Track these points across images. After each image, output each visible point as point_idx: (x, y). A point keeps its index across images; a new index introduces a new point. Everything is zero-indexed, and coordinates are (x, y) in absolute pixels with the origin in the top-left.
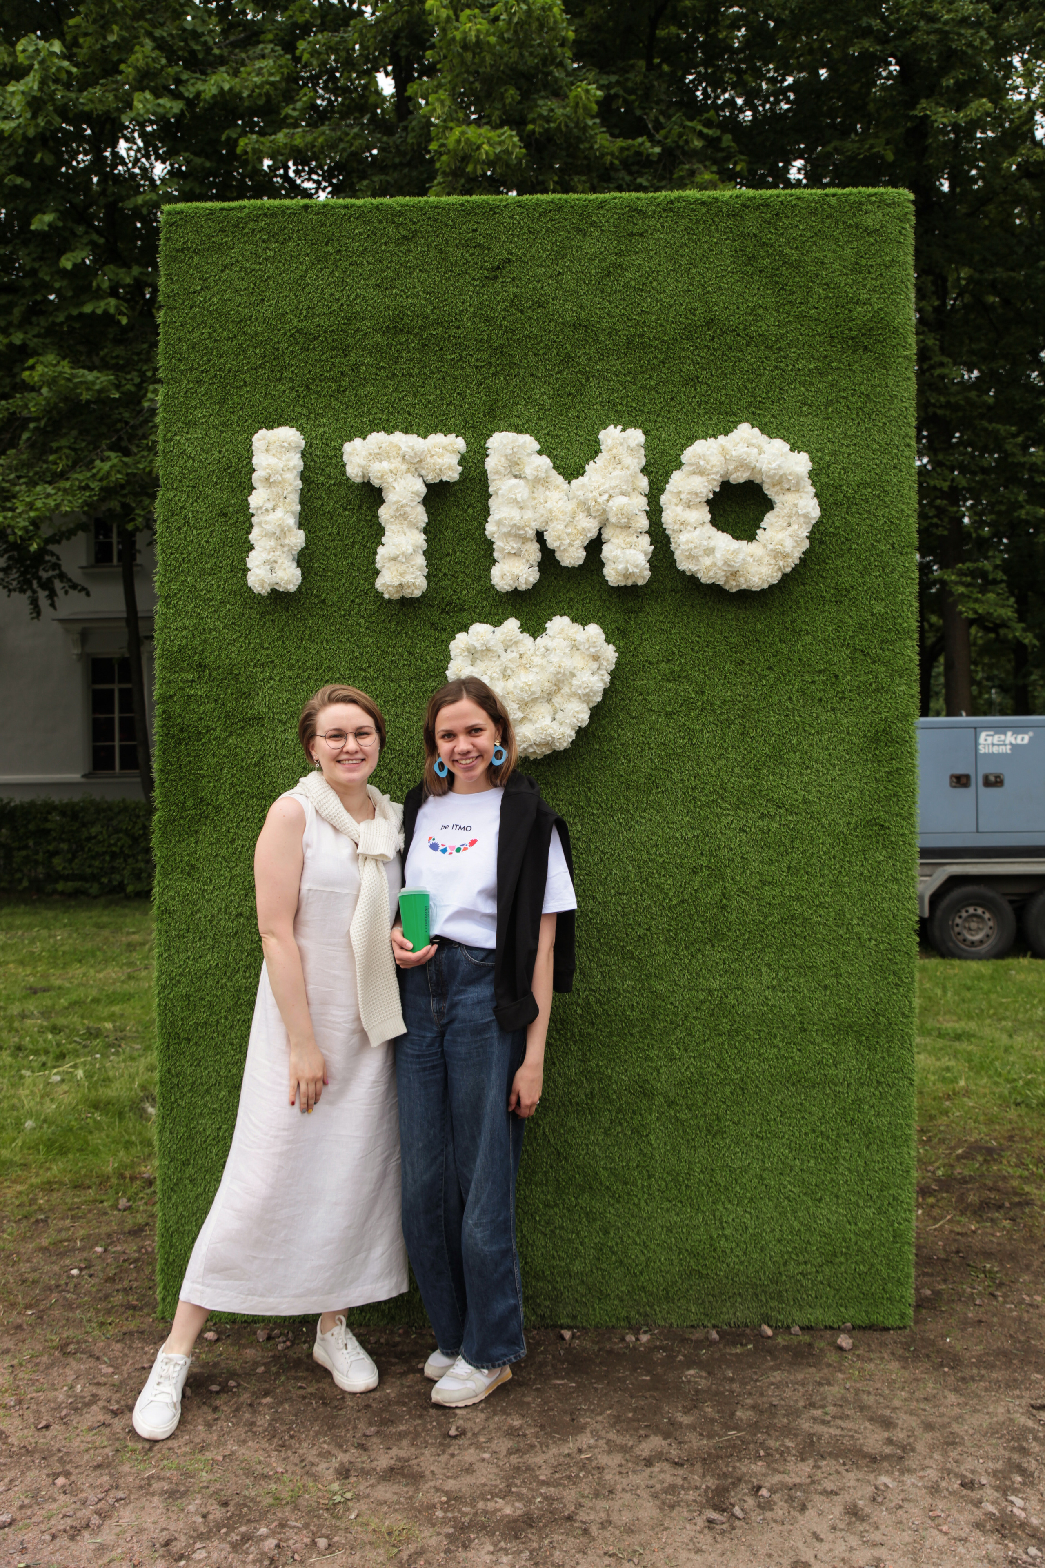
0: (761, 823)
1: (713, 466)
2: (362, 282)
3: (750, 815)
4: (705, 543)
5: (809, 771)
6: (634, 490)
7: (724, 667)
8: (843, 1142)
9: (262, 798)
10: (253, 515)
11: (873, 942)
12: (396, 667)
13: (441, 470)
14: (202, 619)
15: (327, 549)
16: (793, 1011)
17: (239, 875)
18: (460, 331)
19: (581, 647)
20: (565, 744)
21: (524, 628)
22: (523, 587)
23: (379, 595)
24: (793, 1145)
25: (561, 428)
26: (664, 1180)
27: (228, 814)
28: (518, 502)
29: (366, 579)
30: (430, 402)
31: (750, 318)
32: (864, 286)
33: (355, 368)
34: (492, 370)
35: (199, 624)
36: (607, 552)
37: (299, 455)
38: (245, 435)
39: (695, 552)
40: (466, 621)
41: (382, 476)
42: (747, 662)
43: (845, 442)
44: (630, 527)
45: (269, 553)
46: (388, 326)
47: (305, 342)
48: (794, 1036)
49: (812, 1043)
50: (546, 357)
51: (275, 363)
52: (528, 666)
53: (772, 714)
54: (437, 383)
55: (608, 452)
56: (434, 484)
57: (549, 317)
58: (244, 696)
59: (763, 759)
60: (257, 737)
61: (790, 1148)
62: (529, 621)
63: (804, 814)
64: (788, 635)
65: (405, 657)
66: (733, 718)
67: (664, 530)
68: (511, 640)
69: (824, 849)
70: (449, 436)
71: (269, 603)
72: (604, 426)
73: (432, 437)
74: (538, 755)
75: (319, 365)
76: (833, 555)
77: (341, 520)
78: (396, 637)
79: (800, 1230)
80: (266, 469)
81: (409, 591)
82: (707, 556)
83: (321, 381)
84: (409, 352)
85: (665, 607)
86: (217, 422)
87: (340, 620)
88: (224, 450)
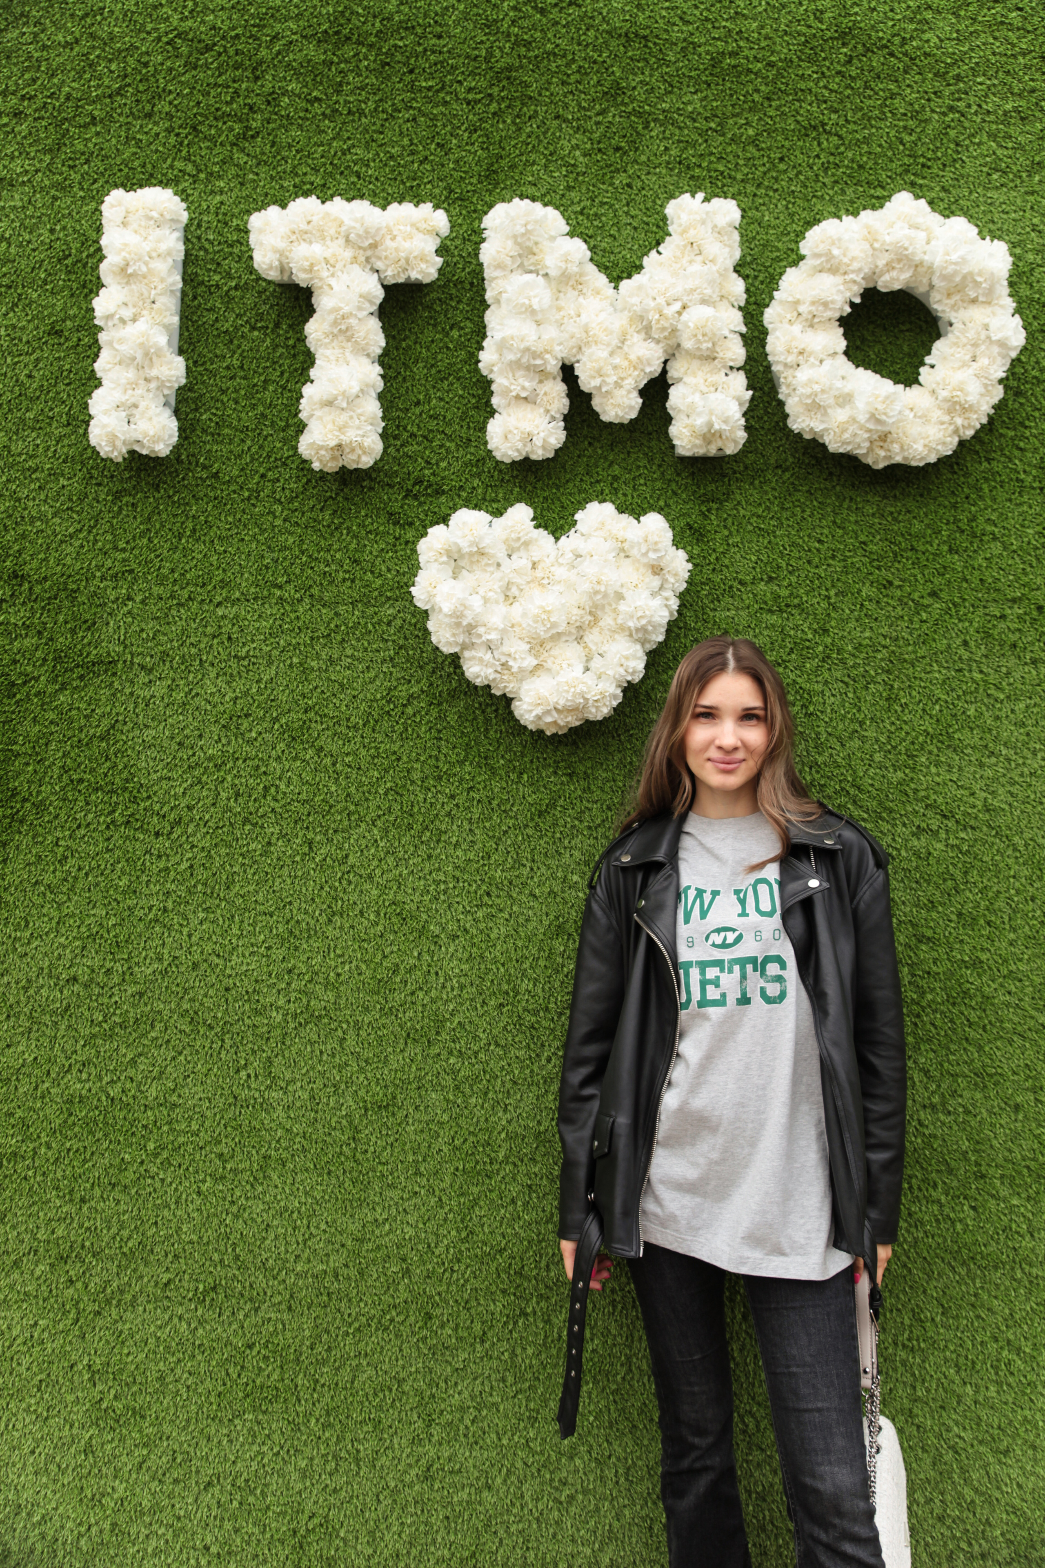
0: (916, 843)
1: (853, 259)
3: (900, 829)
4: (839, 384)
5: (993, 760)
6: (723, 298)
7: (860, 590)
9: (113, 792)
10: (100, 329)
12: (331, 582)
13: (407, 260)
14: (19, 500)
15: (223, 392)
16: (965, 1145)
17: (73, 915)
18: (442, 42)
19: (634, 552)
20: (603, 711)
21: (541, 521)
22: (538, 455)
23: (304, 464)
24: (962, 1360)
25: (602, 204)
26: (753, 1416)
27: (57, 817)
28: (533, 312)
29: (285, 441)
30: (392, 157)
31: (913, 26)
33: (272, 99)
34: (494, 107)
35: (15, 508)
36: (677, 398)
37: (179, 234)
38: (93, 205)
39: (821, 399)
40: (444, 510)
41: (312, 265)
42: (897, 583)
44: (714, 359)
45: (125, 391)
46: (326, 32)
47: (190, 55)
48: (965, 1185)
49: (993, 1196)
50: (581, 87)
51: (141, 88)
52: (545, 581)
53: (936, 668)
54: (405, 127)
55: (682, 234)
56: (396, 285)
57: (587, 21)
58: (85, 626)
59: (921, 739)
60: (105, 693)
61: (956, 1365)
62: (549, 509)
63: (985, 829)
64: (962, 541)
65: (346, 567)
66: (872, 673)
67: (768, 367)
68: (519, 539)
69: (1017, 884)
70: (422, 205)
71: (127, 475)
72: (672, 196)
73: (394, 208)
74: (561, 727)
75: (213, 93)
76: (1037, 414)
77: (245, 345)
78: (332, 534)
79: (972, 1501)
80: (124, 254)
81: (354, 457)
82: (841, 406)
83: (216, 119)
84: (359, 75)
85: (766, 493)
86: (47, 183)
87: (242, 505)
88: (58, 228)
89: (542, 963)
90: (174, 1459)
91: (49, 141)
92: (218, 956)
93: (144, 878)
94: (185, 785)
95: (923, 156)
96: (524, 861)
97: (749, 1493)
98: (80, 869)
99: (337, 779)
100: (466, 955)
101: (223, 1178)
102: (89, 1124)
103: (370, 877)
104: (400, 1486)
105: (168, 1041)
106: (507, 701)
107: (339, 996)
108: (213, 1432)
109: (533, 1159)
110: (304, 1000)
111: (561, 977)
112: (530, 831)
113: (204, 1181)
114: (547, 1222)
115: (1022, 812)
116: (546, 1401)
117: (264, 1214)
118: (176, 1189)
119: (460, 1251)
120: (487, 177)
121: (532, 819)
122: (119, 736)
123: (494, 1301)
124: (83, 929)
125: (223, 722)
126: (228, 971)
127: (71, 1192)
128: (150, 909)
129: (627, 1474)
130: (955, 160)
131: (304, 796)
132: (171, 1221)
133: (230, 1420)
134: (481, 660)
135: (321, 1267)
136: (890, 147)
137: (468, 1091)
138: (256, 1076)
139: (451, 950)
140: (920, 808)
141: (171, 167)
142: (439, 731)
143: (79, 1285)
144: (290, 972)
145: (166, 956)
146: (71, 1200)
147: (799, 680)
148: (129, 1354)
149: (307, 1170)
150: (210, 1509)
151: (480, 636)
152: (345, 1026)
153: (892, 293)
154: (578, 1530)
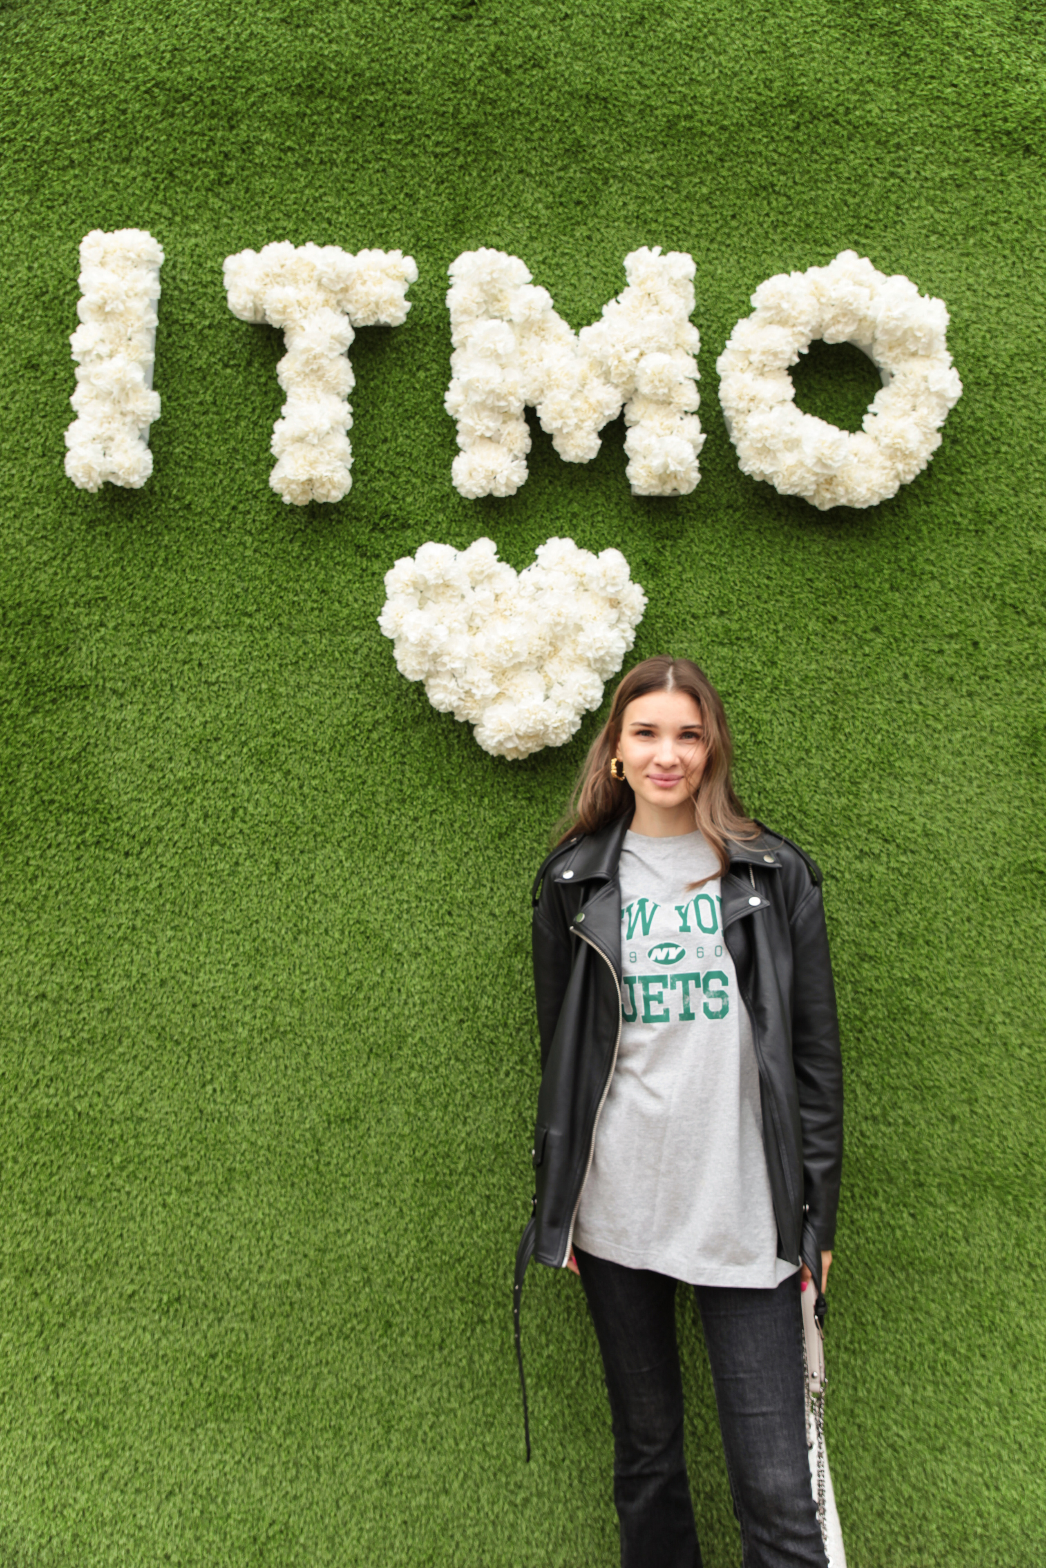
0: (859, 866)
1: (801, 313)
2: (260, 14)
3: (844, 852)
4: (788, 430)
5: (932, 787)
6: (678, 345)
7: (806, 626)
8: (977, 1359)
9: (83, 812)
10: (78, 364)
11: (1026, 1050)
12: (300, 612)
13: (377, 304)
15: (196, 426)
16: (905, 1155)
17: (43, 933)
18: (411, 98)
19: (593, 586)
20: (562, 738)
21: (504, 556)
22: (501, 492)
23: (275, 497)
24: (901, 1362)
25: (564, 254)
26: (702, 1418)
27: (27, 837)
28: (498, 356)
29: (256, 475)
30: (362, 206)
31: (856, 97)
32: (1028, 54)
33: (246, 148)
34: (460, 160)
36: (633, 441)
37: (155, 275)
38: (70, 244)
39: (771, 443)
40: (410, 543)
41: (285, 307)
42: (841, 618)
43: (993, 291)
44: (670, 403)
45: (102, 424)
46: (299, 85)
47: (168, 103)
48: (904, 1193)
49: (930, 1204)
50: (543, 144)
51: (119, 134)
52: (507, 613)
53: (878, 699)
54: (374, 177)
55: (640, 285)
56: (366, 328)
57: (550, 82)
58: (57, 651)
59: (864, 767)
60: (77, 716)
61: (896, 1367)
62: (510, 544)
63: (924, 853)
64: (903, 579)
65: (314, 597)
66: (818, 703)
67: (720, 413)
68: (482, 572)
69: (954, 906)
70: (391, 252)
71: (101, 505)
72: (630, 249)
73: (364, 253)
74: (521, 753)
75: (189, 140)
76: (972, 461)
77: (218, 382)
78: (301, 565)
79: (910, 1497)
80: (102, 293)
81: (323, 491)
82: (790, 450)
83: (192, 165)
84: (331, 127)
85: (718, 531)
86: (26, 222)
87: (213, 537)
88: (36, 265)
89: (501, 980)
90: (136, 1469)
91: (28, 182)
92: (186, 973)
93: (114, 897)
94: (155, 807)
95: (866, 217)
96: (485, 882)
97: (698, 1493)
98: (50, 888)
99: (303, 802)
100: (428, 972)
101: (188, 1190)
102: (56, 1139)
103: (335, 896)
104: (359, 1492)
105: (135, 1057)
106: (469, 727)
107: (303, 1013)
108: (175, 1441)
109: (491, 1171)
110: (270, 1016)
111: (519, 994)
112: (490, 853)
113: (169, 1194)
114: (505, 1231)
115: (959, 837)
116: (502, 1407)
117: (229, 1227)
118: (142, 1202)
119: (420, 1261)
120: (453, 226)
121: (493, 841)
122: (90, 758)
123: (453, 1309)
124: (53, 947)
125: (193, 745)
126: (195, 988)
127: (37, 1205)
128: (119, 927)
129: (580, 1477)
130: (895, 223)
131: (271, 818)
132: (135, 1233)
133: (192, 1430)
134: (445, 688)
135: (284, 1277)
136: (835, 208)
137: (428, 1104)
138: (222, 1091)
139: (413, 967)
140: (863, 832)
141: (148, 210)
142: (403, 756)
143: (44, 1297)
144: (256, 988)
145: (134, 973)
146: (37, 1214)
147: (748, 710)
148: (92, 1365)
149: (271, 1182)
150: (171, 1518)
151: (444, 664)
152: (309, 1041)
153: (838, 345)
154: (533, 1532)
